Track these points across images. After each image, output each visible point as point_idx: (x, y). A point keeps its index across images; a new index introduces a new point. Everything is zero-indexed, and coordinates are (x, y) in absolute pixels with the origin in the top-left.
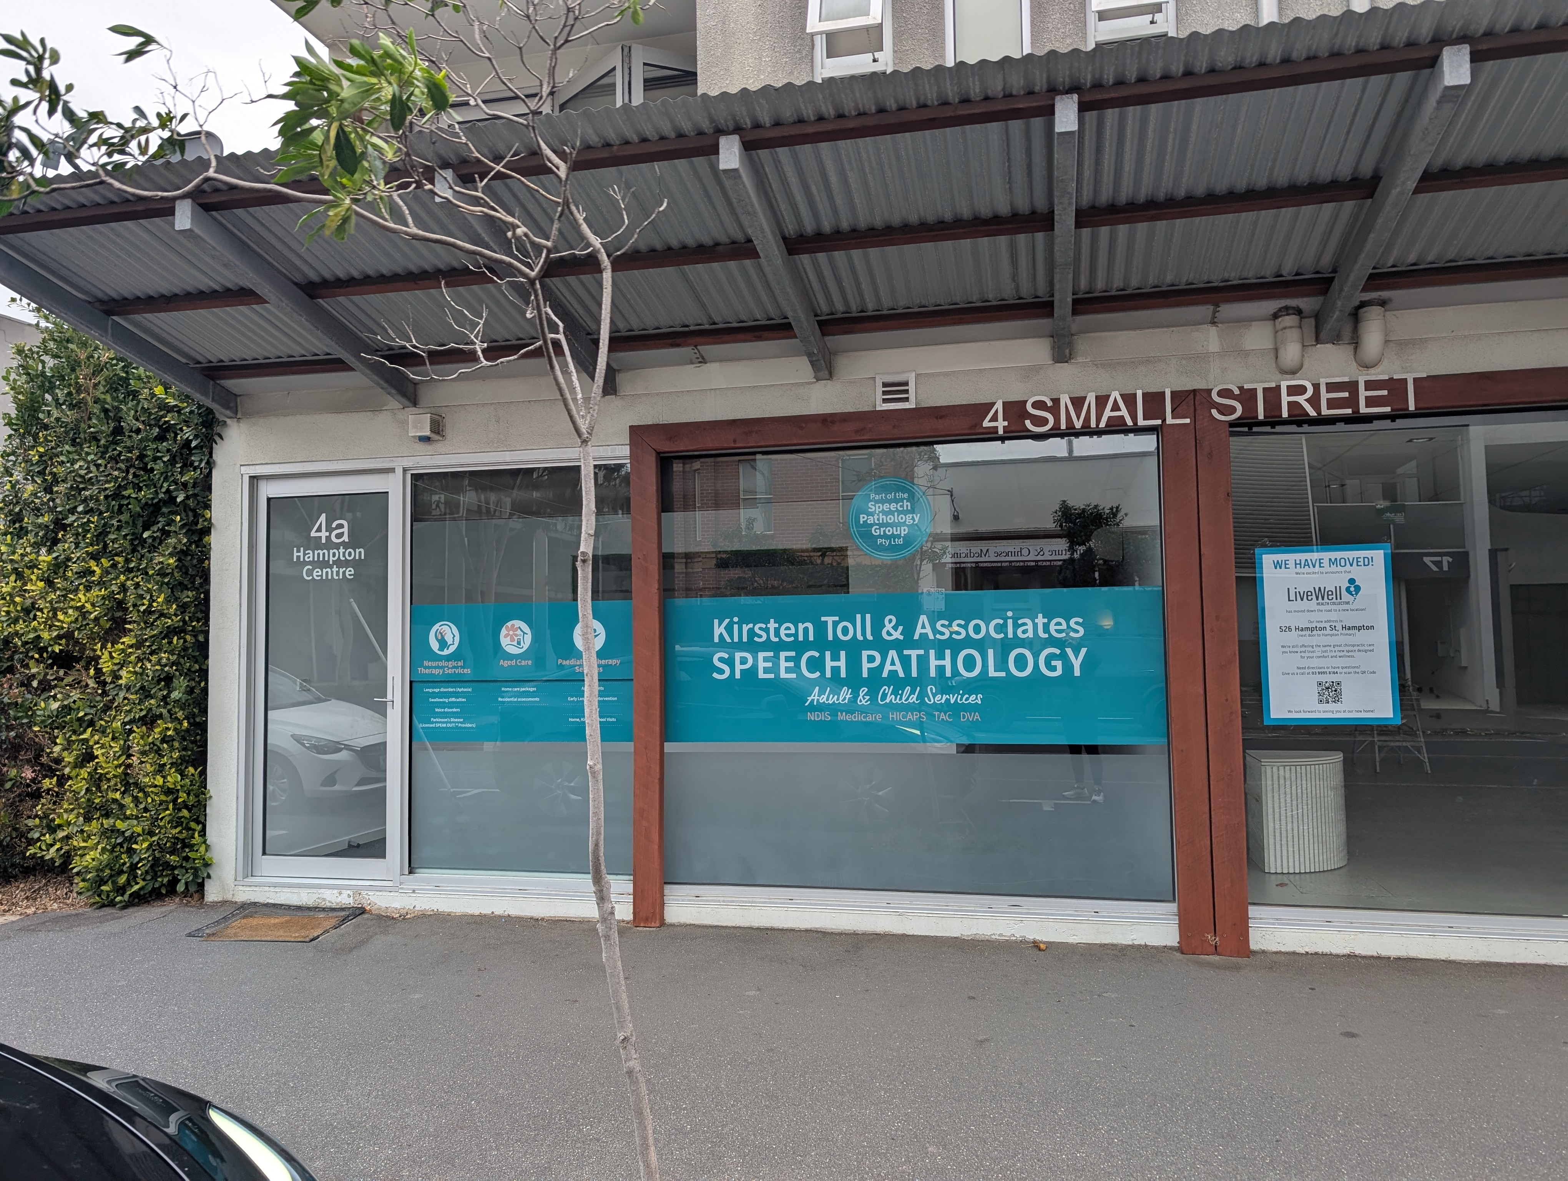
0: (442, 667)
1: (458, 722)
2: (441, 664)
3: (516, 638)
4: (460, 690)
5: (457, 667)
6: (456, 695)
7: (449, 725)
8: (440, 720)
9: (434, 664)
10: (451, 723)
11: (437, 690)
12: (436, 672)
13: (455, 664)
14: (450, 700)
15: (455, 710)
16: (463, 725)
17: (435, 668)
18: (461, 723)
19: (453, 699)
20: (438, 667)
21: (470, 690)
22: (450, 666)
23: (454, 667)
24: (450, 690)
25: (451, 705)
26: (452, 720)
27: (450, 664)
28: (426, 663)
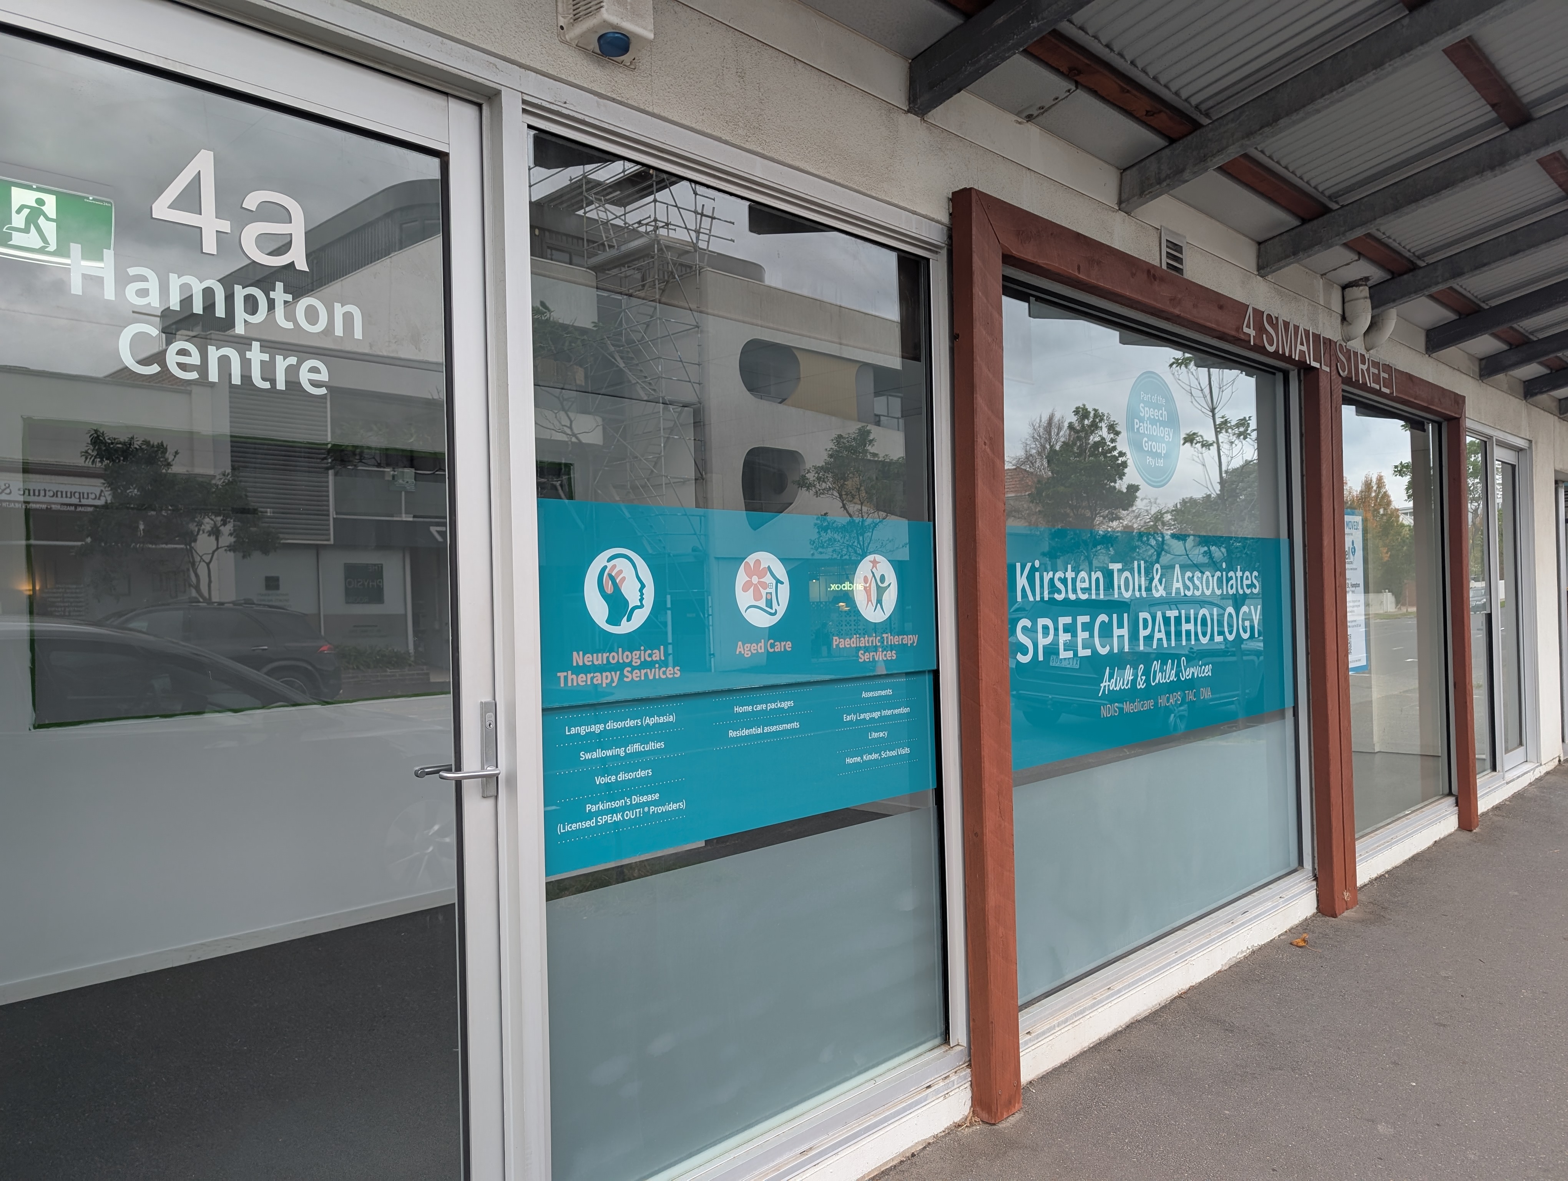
0: (619, 667)
1: (648, 804)
2: (616, 657)
3: (764, 592)
4: (650, 721)
5: (649, 665)
6: (642, 734)
7: (630, 815)
8: (608, 805)
9: (599, 659)
10: (632, 807)
11: (597, 728)
12: (603, 679)
13: (645, 656)
14: (631, 749)
15: (641, 774)
16: (661, 809)
17: (601, 669)
18: (655, 803)
19: (637, 747)
20: (607, 667)
21: (671, 719)
22: (636, 662)
23: (645, 665)
24: (630, 723)
25: (632, 762)
26: (636, 799)
27: (636, 657)
28: (578, 658)
